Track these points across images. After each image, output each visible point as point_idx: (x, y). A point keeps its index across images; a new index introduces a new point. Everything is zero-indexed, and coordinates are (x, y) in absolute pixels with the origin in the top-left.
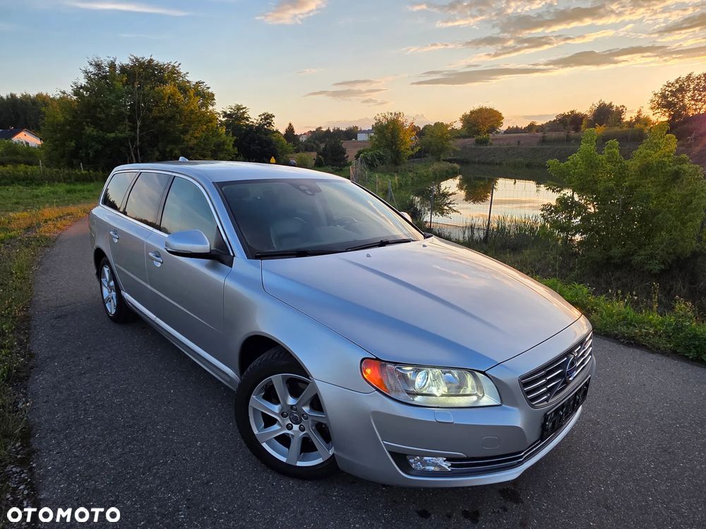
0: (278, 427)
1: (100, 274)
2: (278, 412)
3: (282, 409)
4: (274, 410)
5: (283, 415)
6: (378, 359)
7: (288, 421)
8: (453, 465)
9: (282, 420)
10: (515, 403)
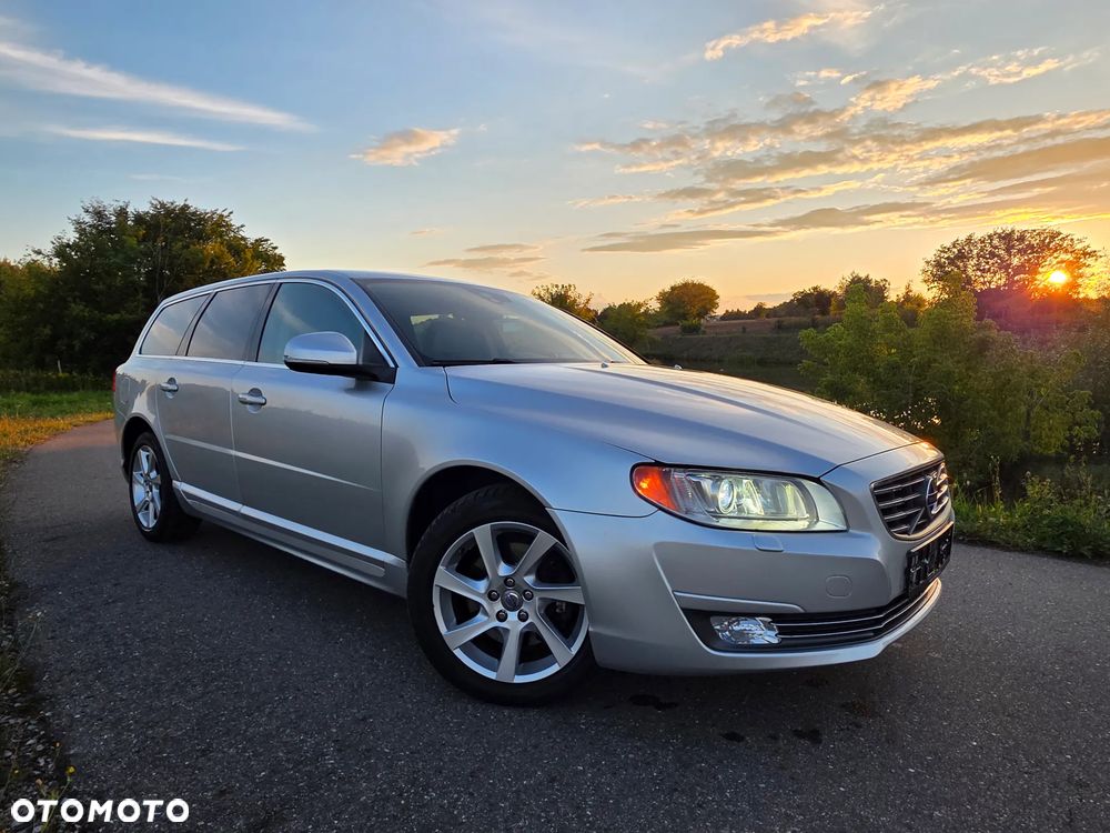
0: (486, 618)
1: (130, 465)
2: (483, 591)
3: (490, 586)
4: (475, 590)
5: (491, 597)
6: (658, 464)
7: (499, 606)
8: (782, 631)
9: (490, 605)
10: (866, 526)
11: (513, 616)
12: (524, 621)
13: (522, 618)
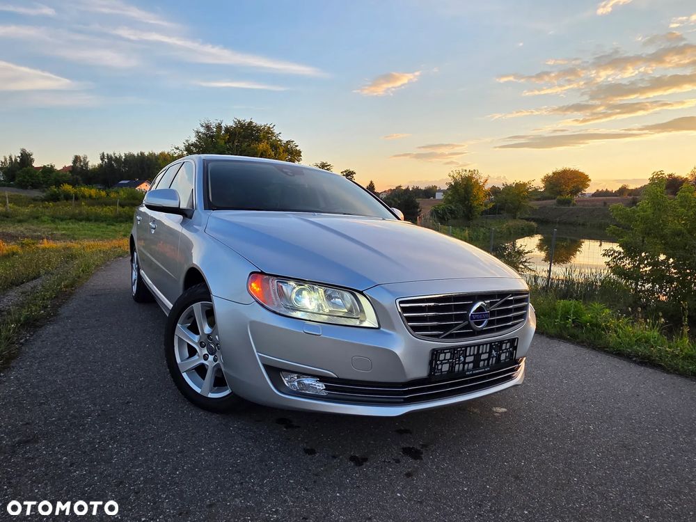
0: (197, 357)
2: (197, 341)
3: (200, 339)
4: (194, 340)
5: (201, 345)
6: (262, 273)
7: (205, 352)
8: (327, 388)
9: (201, 350)
10: (392, 327)
11: (211, 358)
12: (215, 361)
13: (215, 360)
